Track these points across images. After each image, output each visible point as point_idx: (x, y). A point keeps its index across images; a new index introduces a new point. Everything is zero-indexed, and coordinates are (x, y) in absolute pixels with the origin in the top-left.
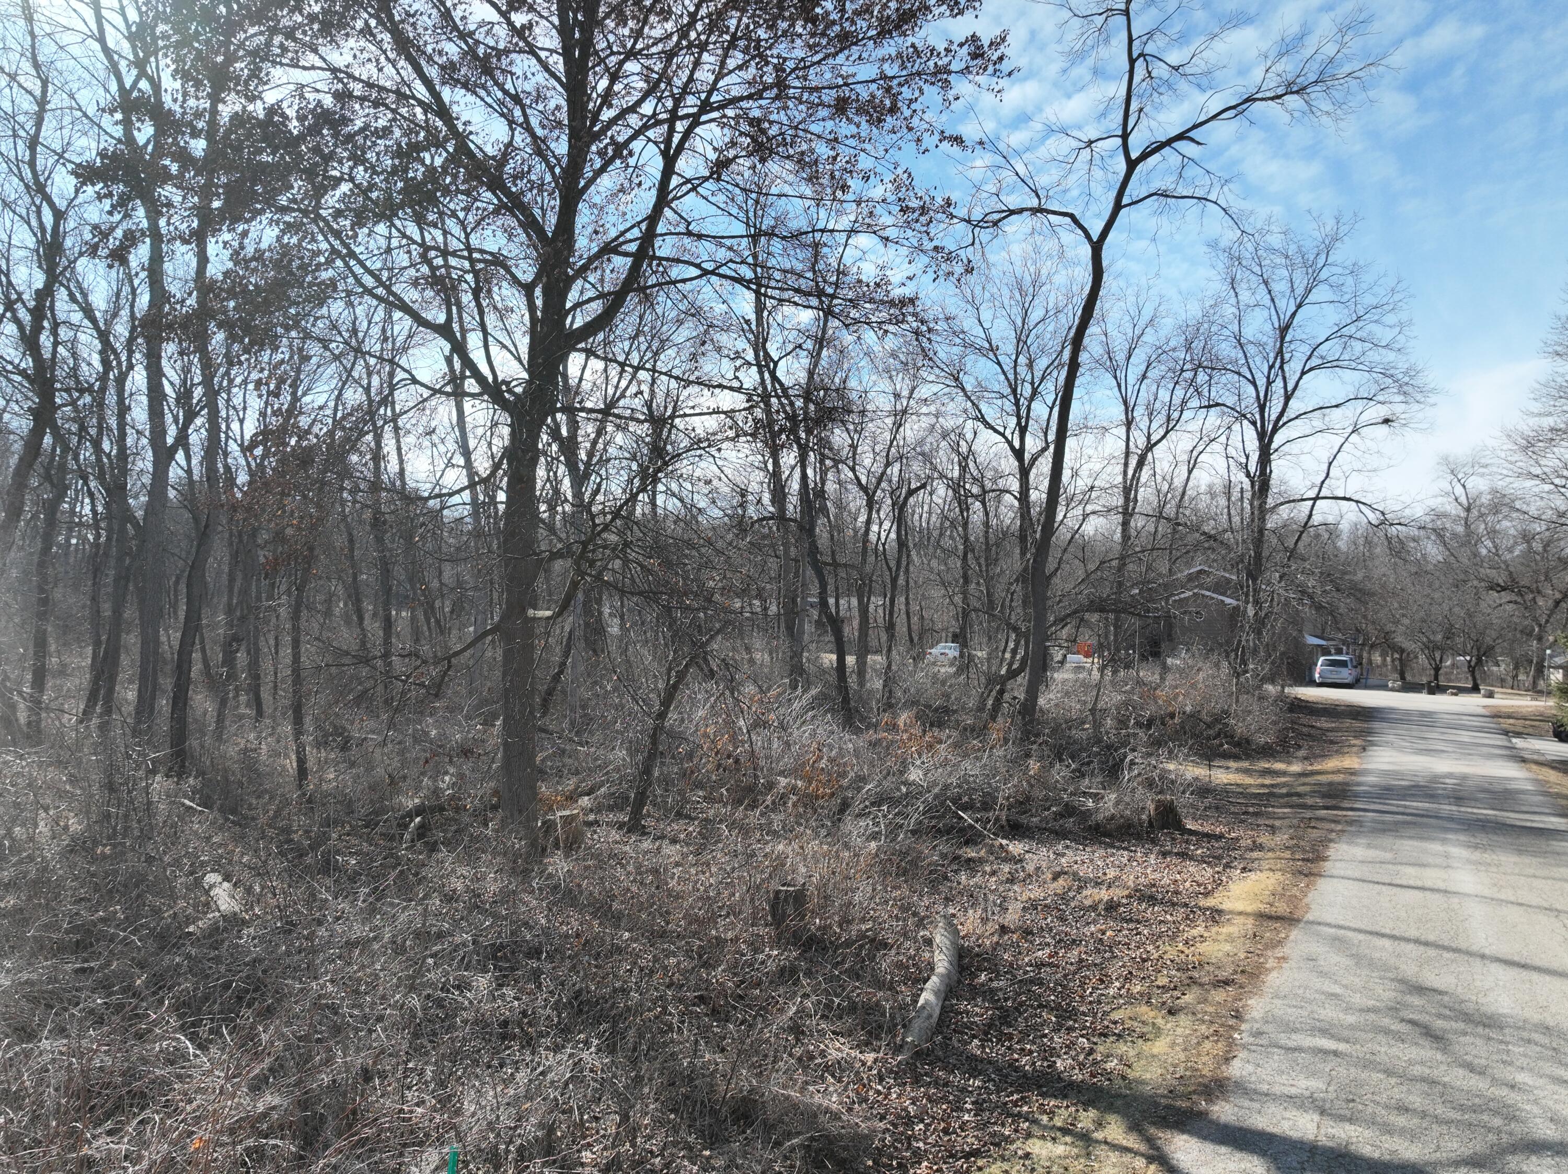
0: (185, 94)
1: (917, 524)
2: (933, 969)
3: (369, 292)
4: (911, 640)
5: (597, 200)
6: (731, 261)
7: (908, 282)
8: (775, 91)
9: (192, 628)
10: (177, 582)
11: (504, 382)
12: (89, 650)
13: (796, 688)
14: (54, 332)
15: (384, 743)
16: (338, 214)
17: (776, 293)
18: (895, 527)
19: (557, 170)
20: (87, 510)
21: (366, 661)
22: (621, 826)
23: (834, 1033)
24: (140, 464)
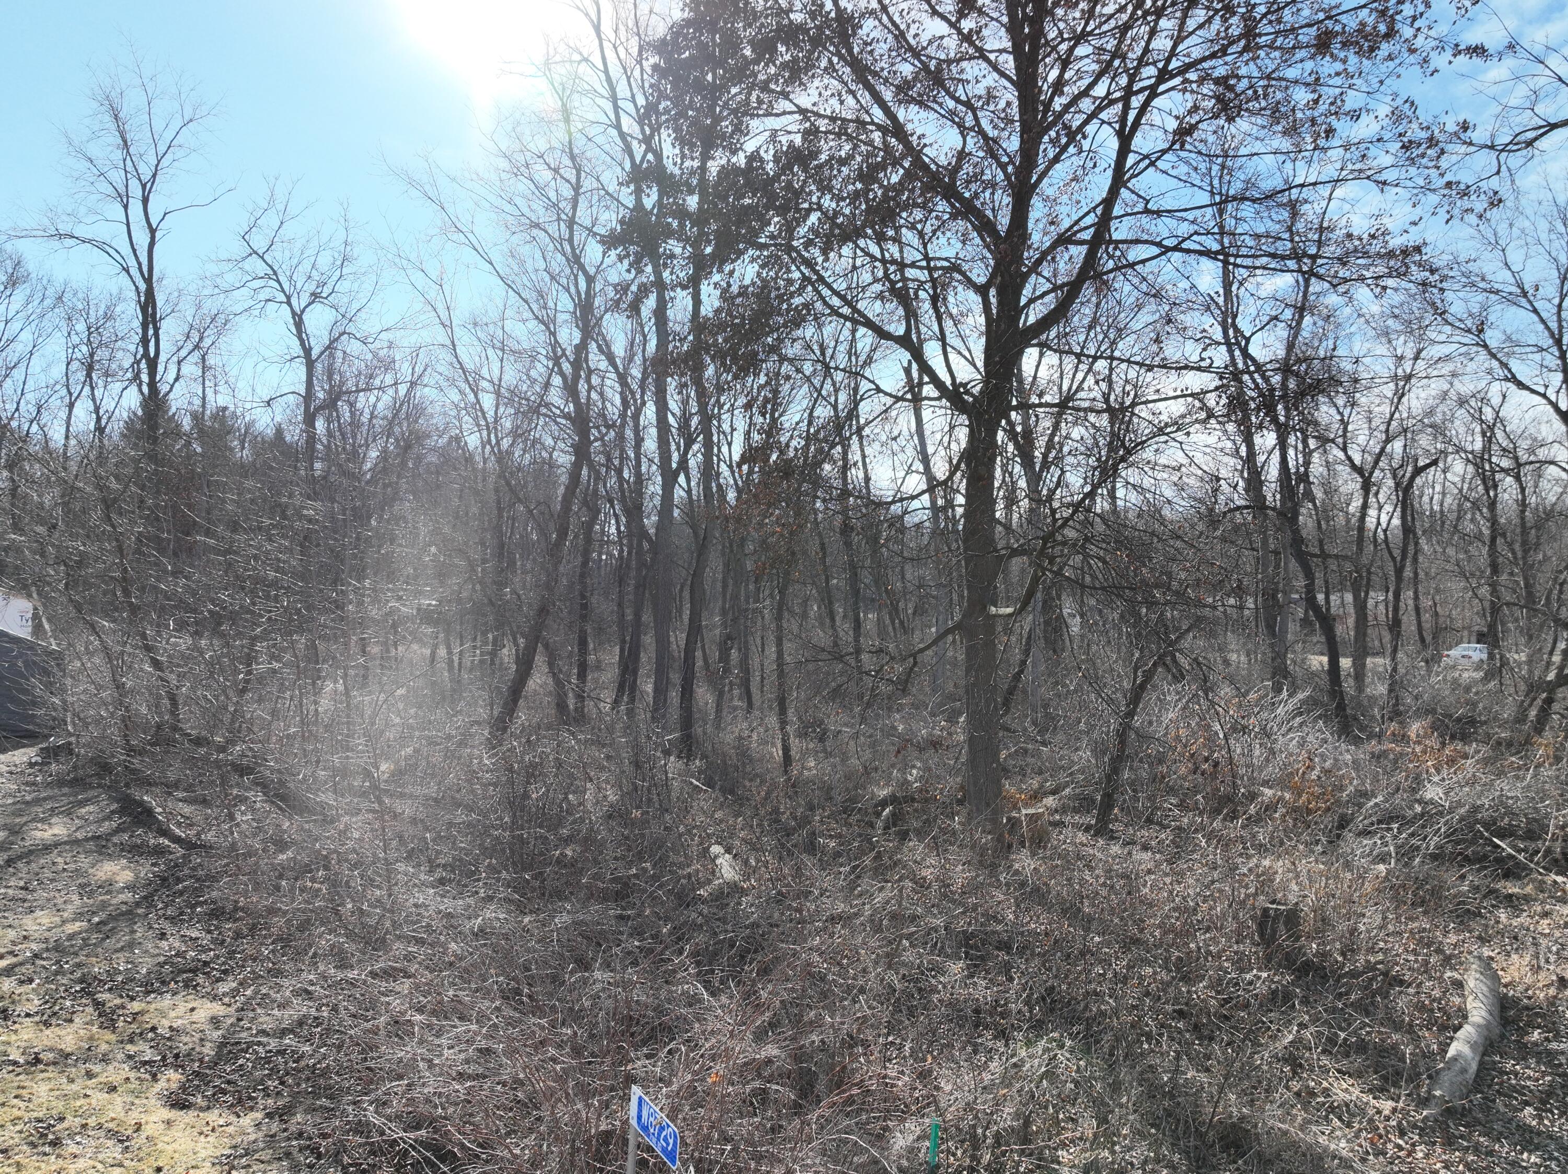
0: (683, 156)
1: (1427, 507)
2: (1465, 1017)
3: (835, 312)
4: (1422, 640)
5: (1050, 192)
6: (1196, 233)
7: (1413, 229)
8: (1242, 43)
9: (695, 630)
10: (681, 590)
11: (961, 385)
12: (617, 649)
13: (1280, 691)
14: (588, 381)
15: (856, 736)
16: (809, 244)
17: (1248, 262)
18: (1398, 513)
19: (1010, 169)
20: (613, 530)
21: (840, 658)
22: (1087, 829)
23: (1339, 1071)
24: (651, 488)
